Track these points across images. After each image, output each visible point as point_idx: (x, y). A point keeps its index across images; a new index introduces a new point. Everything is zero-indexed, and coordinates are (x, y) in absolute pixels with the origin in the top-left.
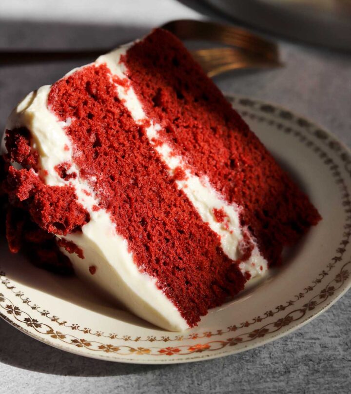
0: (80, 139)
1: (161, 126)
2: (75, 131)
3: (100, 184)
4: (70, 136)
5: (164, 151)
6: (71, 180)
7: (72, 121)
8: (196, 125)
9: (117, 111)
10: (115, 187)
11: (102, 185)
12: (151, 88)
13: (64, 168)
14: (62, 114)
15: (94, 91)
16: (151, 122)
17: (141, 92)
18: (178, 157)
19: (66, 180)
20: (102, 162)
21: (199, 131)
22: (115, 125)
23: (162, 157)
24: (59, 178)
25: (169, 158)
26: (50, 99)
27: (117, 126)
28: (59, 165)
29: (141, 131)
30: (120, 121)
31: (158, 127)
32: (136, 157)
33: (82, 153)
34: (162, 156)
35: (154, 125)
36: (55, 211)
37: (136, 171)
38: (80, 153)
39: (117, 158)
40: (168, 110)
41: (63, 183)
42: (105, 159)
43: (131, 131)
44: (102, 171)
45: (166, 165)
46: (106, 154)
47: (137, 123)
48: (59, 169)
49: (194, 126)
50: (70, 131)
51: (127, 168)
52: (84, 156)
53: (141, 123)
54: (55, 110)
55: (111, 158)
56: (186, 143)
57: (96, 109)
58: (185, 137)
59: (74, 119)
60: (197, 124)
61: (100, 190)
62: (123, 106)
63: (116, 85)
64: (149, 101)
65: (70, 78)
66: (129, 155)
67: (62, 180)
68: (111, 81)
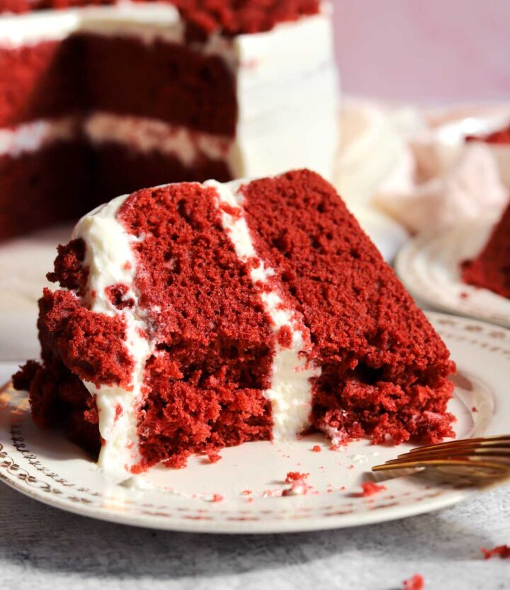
0: (150, 259)
1: (276, 271)
2: (146, 249)
3: (163, 317)
4: (138, 253)
5: (271, 300)
6: (126, 309)
7: (146, 237)
8: (330, 280)
9: (214, 240)
10: (185, 326)
11: (166, 319)
12: (274, 226)
13: (120, 292)
14: (135, 227)
15: (188, 212)
16: (262, 263)
17: (257, 227)
18: (288, 311)
19: (118, 308)
20: (175, 293)
21: (333, 287)
22: (207, 254)
23: (266, 307)
24: (110, 303)
25: (275, 310)
26: (123, 208)
27: (210, 257)
28: (113, 286)
29: (243, 270)
30: (216, 252)
31: (271, 271)
32: (227, 298)
33: (149, 275)
34: (267, 305)
35: (265, 268)
36: (88, 346)
37: (222, 314)
38: (145, 275)
39: (199, 293)
40: (293, 256)
41: (114, 311)
42: (180, 290)
43: (228, 268)
44: (173, 303)
45: (269, 317)
46: (184, 284)
47: (240, 259)
48: (112, 291)
49: (327, 280)
50: (140, 248)
51: (210, 307)
52: (152, 281)
53: (245, 261)
54: (126, 220)
55: (190, 290)
56: (308, 296)
57: (184, 230)
58: (309, 289)
59: (150, 235)
60: (332, 279)
61: (162, 324)
62: (226, 236)
63: (222, 211)
64: (267, 240)
65: (160, 190)
66: (218, 292)
67: (113, 307)
68: (217, 205)
